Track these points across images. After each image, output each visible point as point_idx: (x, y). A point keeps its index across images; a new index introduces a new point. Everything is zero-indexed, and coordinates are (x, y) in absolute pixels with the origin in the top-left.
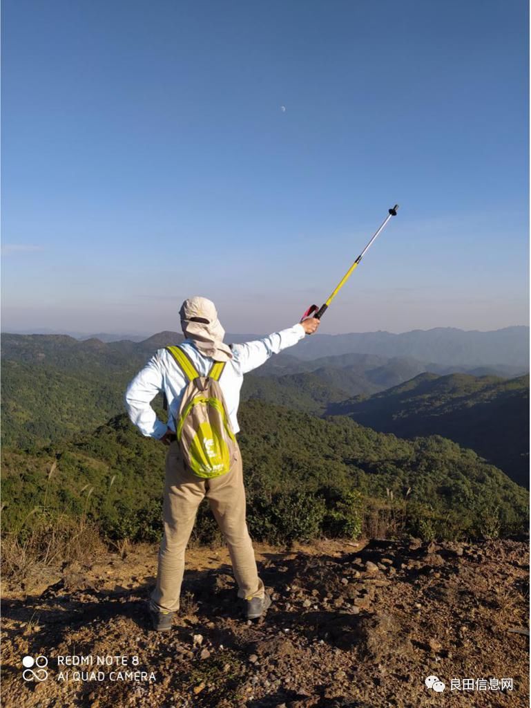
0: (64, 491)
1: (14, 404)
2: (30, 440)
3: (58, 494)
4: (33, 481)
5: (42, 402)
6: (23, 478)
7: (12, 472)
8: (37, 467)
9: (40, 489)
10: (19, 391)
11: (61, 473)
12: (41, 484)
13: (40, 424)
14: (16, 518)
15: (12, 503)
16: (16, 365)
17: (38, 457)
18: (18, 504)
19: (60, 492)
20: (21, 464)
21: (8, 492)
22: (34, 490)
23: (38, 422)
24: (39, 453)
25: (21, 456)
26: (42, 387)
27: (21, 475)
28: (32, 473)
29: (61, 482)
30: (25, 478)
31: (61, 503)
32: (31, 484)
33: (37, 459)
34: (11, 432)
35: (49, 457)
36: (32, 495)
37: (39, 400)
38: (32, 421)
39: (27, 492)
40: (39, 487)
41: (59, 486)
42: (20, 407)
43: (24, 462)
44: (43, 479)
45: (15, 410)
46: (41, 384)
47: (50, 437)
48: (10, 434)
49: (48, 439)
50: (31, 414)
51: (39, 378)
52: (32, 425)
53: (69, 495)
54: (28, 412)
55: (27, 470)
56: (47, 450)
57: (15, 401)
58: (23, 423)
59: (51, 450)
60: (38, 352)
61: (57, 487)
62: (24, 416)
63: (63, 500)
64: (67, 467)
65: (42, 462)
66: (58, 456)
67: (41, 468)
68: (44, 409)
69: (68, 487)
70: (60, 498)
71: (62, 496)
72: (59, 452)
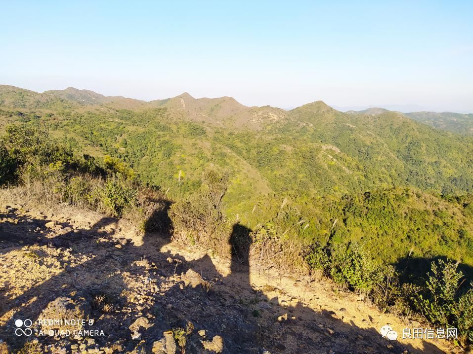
0: (463, 231)
1: (445, 162)
2: (452, 189)
3: (458, 232)
4: (441, 218)
5: (466, 165)
6: (435, 214)
7: (428, 207)
8: (446, 209)
9: (445, 224)
10: (450, 153)
11: (464, 217)
12: (446, 221)
13: (461, 180)
14: (424, 238)
15: (424, 227)
16: (451, 136)
17: (449, 201)
18: (428, 230)
19: (460, 230)
20: (435, 203)
21: (422, 220)
22: (441, 224)
23: (460, 178)
24: (450, 199)
25: (437, 199)
26: (468, 153)
27: (434, 211)
28: (442, 212)
29: (462, 224)
30: (436, 214)
31: (459, 239)
32: (439, 219)
33: (447, 203)
34: (439, 181)
35: (458, 204)
36: (438, 226)
37: (463, 162)
38: (456, 176)
39: (436, 223)
40: (445, 223)
41: (460, 226)
42: (449, 165)
43: (438, 203)
44: (449, 218)
45: (445, 167)
46: (468, 151)
47: (467, 190)
48: (438, 182)
49: (465, 191)
50: (456, 171)
51: (467, 146)
52: (455, 179)
53: (467, 235)
54: (454, 169)
55: (439, 209)
56: (457, 199)
57: (446, 160)
58: (448, 176)
59: (460, 200)
60: (470, 127)
61: (458, 227)
62: (450, 172)
63: (461, 237)
64: (470, 214)
65: (451, 206)
66: (465, 205)
67: (449, 210)
68: (466, 169)
69: (467, 229)
70: (460, 235)
71: (461, 234)
72: (466, 202)
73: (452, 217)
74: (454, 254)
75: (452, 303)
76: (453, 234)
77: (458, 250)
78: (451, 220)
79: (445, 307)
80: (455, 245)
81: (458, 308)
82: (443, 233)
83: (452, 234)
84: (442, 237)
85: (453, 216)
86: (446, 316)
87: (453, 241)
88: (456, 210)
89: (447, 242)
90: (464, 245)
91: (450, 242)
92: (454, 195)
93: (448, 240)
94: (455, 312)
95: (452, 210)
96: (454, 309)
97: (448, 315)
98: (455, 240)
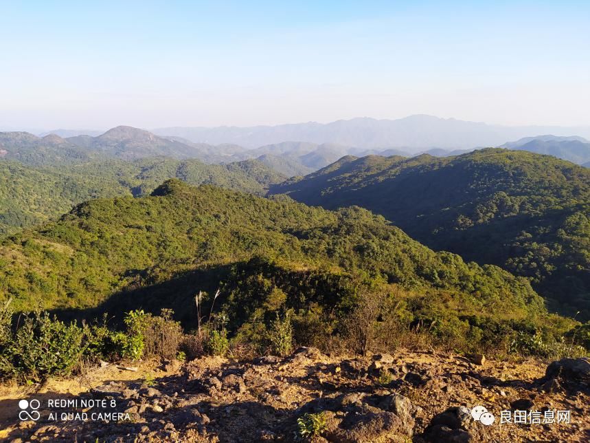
0: (31, 274)
3: (26, 277)
5: (9, 195)
9: (7, 273)
11: (27, 258)
12: (8, 270)
13: (10, 215)
17: (3, 245)
23: (7, 213)
24: (4, 242)
26: (7, 181)
29: (28, 267)
31: (29, 285)
35: (15, 245)
37: (5, 193)
40: (6, 272)
41: (26, 269)
44: (10, 265)
46: (6, 179)
47: (21, 226)
49: (20, 228)
52: (3, 216)
53: (36, 278)
56: (12, 238)
59: (16, 239)
61: (24, 271)
63: (31, 282)
64: (32, 253)
65: (8, 250)
66: (24, 244)
67: (7, 256)
68: (12, 201)
69: (35, 270)
70: (28, 280)
71: (30, 278)
72: (24, 240)
73: (13, 263)
74: (30, 305)
75: (11, 344)
76: (21, 282)
77: (33, 298)
78: (13, 266)
79: (5, 353)
80: (27, 294)
81: (19, 345)
82: (9, 285)
83: (19, 282)
84: (9, 291)
85: (13, 260)
86: (10, 361)
87: (23, 290)
88: (15, 252)
89: (16, 294)
90: (37, 289)
91: (21, 293)
92: (8, 236)
93: (18, 291)
94: (17, 351)
95: (10, 254)
96: (14, 349)
97: (11, 359)
98: (26, 288)
